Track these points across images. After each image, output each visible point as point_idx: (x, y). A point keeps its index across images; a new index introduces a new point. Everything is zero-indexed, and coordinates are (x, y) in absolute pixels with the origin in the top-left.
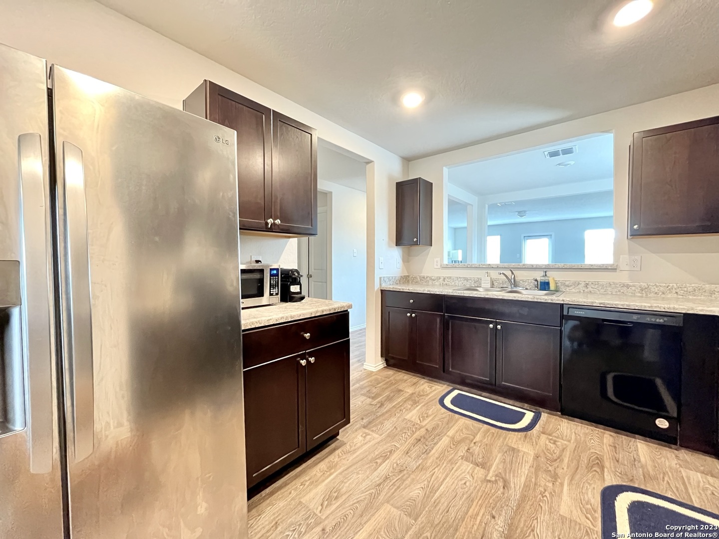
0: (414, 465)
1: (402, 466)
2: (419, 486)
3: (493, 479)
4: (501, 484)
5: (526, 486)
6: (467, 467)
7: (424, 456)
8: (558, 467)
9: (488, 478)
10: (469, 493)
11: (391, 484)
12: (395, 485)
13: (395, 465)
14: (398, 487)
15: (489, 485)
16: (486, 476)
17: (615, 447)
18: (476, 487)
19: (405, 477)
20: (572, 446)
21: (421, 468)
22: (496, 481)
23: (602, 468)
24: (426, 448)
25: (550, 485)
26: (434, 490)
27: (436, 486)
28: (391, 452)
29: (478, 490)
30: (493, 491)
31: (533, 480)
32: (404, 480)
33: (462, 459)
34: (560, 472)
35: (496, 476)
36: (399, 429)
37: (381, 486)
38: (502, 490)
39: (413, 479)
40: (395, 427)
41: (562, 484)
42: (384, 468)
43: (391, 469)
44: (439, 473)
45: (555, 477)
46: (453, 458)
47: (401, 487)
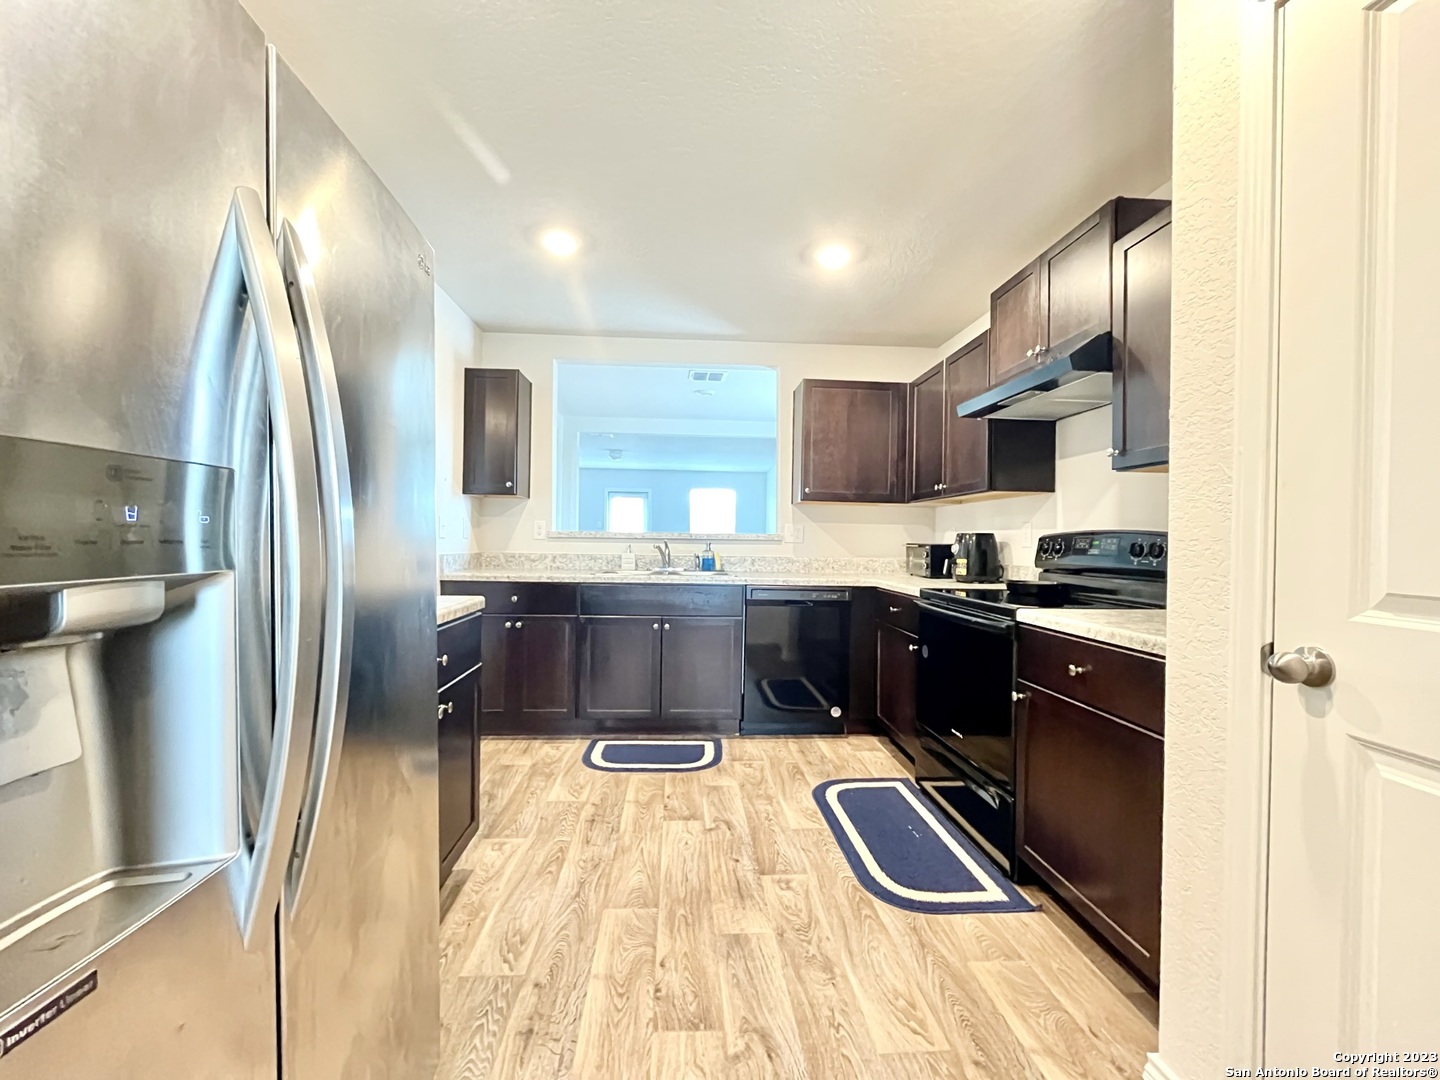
0: (608, 851)
1: (593, 860)
2: (633, 871)
3: (713, 825)
4: (724, 827)
5: (749, 818)
6: (677, 826)
7: (614, 836)
8: (766, 788)
9: (708, 827)
10: (698, 850)
11: (593, 885)
12: (601, 885)
13: (581, 863)
14: (607, 885)
15: (713, 833)
16: (704, 826)
17: (802, 752)
18: (700, 842)
19: (607, 871)
20: (767, 764)
21: (621, 851)
22: (717, 826)
23: (802, 774)
24: (610, 826)
25: (769, 807)
26: (655, 868)
27: (655, 861)
28: (561, 850)
29: (706, 844)
30: (721, 837)
31: (752, 810)
32: (610, 874)
33: (665, 819)
34: (771, 792)
35: (714, 821)
36: (550, 818)
37: (582, 895)
38: (728, 832)
39: (620, 869)
40: (542, 818)
41: (778, 803)
42: (569, 874)
43: (580, 870)
44: (649, 846)
45: (769, 799)
46: (653, 823)
47: (612, 883)
